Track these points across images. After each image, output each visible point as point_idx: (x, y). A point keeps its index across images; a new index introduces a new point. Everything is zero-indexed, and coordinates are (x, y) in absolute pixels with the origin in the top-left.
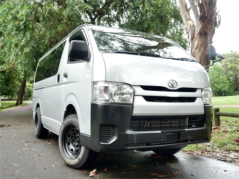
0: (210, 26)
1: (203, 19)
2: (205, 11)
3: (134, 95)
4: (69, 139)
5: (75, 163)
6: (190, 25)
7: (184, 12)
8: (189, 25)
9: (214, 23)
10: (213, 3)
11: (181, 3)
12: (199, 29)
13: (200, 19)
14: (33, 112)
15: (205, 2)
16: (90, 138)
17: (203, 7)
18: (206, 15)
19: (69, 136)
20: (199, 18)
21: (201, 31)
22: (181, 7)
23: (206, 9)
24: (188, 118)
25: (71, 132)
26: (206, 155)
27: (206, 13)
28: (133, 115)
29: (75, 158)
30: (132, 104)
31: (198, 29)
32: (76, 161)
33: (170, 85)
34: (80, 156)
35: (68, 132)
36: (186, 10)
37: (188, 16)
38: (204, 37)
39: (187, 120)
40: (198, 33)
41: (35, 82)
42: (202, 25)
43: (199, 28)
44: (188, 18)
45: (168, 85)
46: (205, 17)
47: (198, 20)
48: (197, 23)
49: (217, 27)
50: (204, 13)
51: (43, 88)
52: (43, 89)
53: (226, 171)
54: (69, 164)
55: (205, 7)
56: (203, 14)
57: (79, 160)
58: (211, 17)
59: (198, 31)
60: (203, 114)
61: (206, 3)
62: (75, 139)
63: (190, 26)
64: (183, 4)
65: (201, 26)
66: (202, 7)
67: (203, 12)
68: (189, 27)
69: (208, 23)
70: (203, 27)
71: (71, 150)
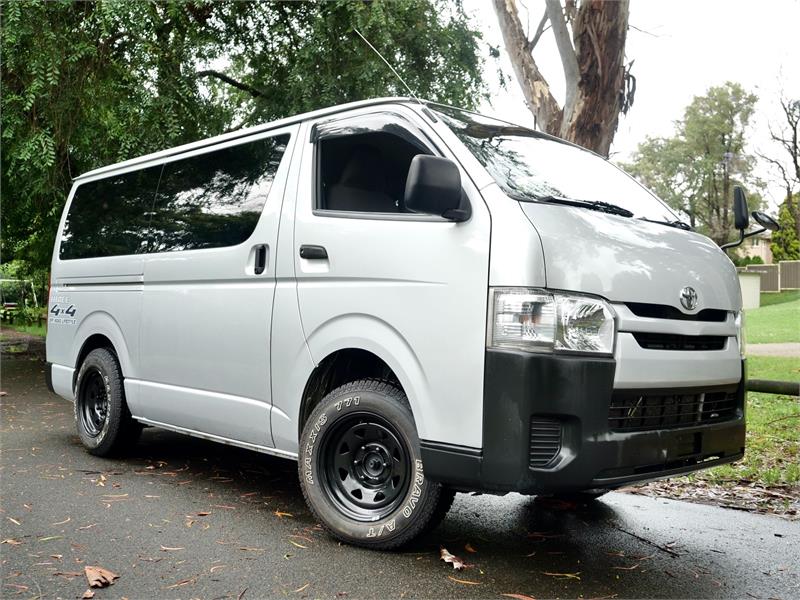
0: (607, 108)
1: (589, 82)
2: (597, 59)
3: (617, 331)
4: (341, 458)
5: (385, 534)
6: (542, 95)
7: (517, 50)
8: (539, 95)
9: (617, 97)
10: (620, 37)
11: (506, 20)
12: (578, 112)
13: (581, 84)
14: (53, 366)
15: (597, 32)
16: (481, 454)
17: (592, 46)
18: (600, 71)
19: (345, 448)
20: (580, 79)
21: (582, 120)
22: (509, 32)
23: (597, 53)
24: (703, 396)
25: (348, 437)
27: (597, 67)
28: (615, 387)
29: (380, 519)
30: (611, 356)
31: (574, 112)
32: (390, 525)
33: (685, 300)
34: (406, 511)
35: (341, 436)
36: (523, 46)
37: (531, 66)
38: (592, 140)
39: (702, 400)
40: (573, 126)
41: (62, 257)
42: (586, 103)
43: (576, 110)
44: (533, 72)
45: (681, 300)
46: (596, 76)
47: (576, 84)
48: (573, 95)
49: (625, 113)
50: (593, 65)
51: (141, 283)
52: (142, 287)
53: (780, 536)
54: (357, 536)
55: (596, 46)
56: (591, 67)
57: (402, 522)
58: (612, 81)
59: (574, 120)
60: (739, 381)
61: (599, 36)
62: (367, 459)
63: (541, 99)
64: (514, 26)
65: (582, 104)
66: (587, 47)
67: (589, 62)
68: (537, 101)
69: (603, 98)
70: (590, 109)
71: (353, 493)
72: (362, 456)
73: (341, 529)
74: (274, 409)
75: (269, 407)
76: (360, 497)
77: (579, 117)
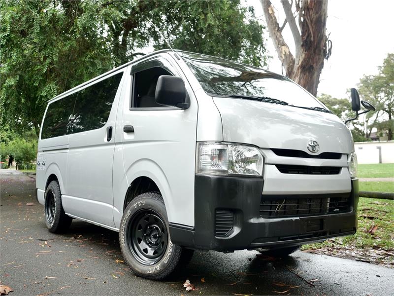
0: (317, 57)
1: (307, 45)
2: (310, 33)
3: (265, 164)
4: (138, 233)
5: (156, 271)
6: (285, 53)
7: (274, 31)
8: (284, 53)
9: (322, 51)
10: (323, 21)
11: (269, 18)
12: (301, 60)
13: (302, 46)
14: (38, 190)
15: (310, 19)
16: (194, 230)
17: (308, 26)
18: (312, 39)
19: (140, 228)
20: (302, 43)
21: (304, 64)
22: (270, 23)
23: (311, 30)
24: (329, 199)
25: (142, 222)
26: (337, 254)
27: (311, 37)
28: (264, 193)
29: (154, 264)
30: (262, 177)
31: (300, 60)
32: (158, 267)
33: (310, 148)
34: (165, 260)
35: (138, 223)
36: (277, 29)
37: (280, 39)
38: (309, 73)
39: (329, 201)
40: (299, 67)
41: (42, 139)
42: (305, 55)
43: (301, 59)
44: (281, 42)
45: (308, 148)
46: (311, 42)
47: (300, 46)
48: (299, 51)
49: (327, 59)
50: (309, 36)
51: (68, 149)
52: (68, 150)
53: (379, 276)
54: (143, 272)
55: (310, 26)
56: (308, 37)
57: (163, 265)
58: (319, 43)
59: (300, 64)
60: (350, 191)
61: (311, 21)
62: (151, 233)
63: (285, 55)
64: (273, 20)
65: (304, 56)
66: (306, 27)
67: (307, 35)
68: (283, 56)
69: (314, 52)
70: (308, 58)
71: (144, 250)
72: (148, 232)
73: (136, 269)
74: (115, 208)
75: (112, 207)
76: (147, 253)
77: (302, 62)
